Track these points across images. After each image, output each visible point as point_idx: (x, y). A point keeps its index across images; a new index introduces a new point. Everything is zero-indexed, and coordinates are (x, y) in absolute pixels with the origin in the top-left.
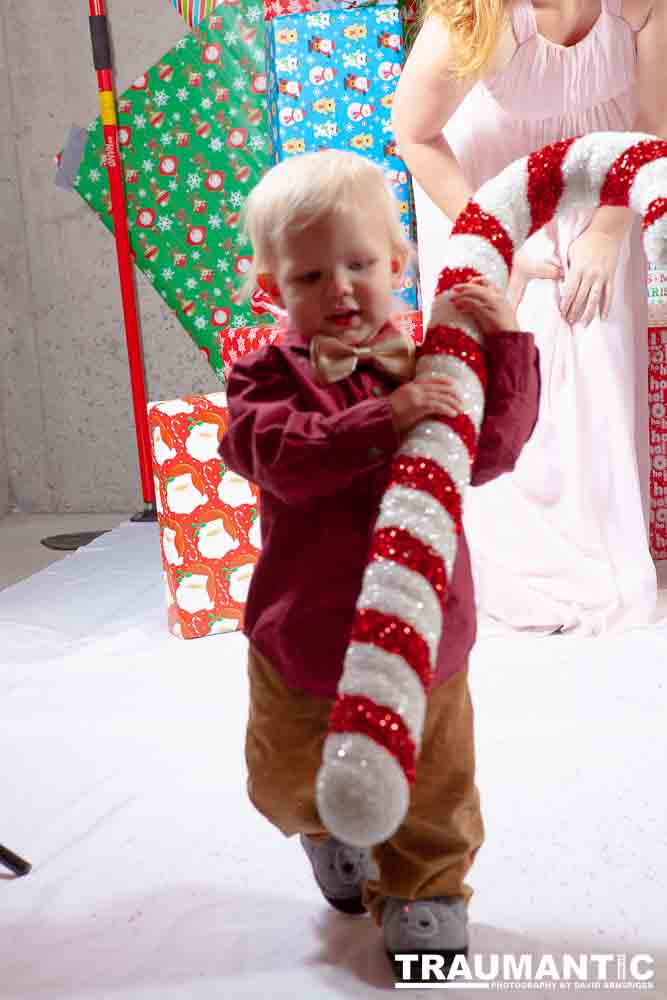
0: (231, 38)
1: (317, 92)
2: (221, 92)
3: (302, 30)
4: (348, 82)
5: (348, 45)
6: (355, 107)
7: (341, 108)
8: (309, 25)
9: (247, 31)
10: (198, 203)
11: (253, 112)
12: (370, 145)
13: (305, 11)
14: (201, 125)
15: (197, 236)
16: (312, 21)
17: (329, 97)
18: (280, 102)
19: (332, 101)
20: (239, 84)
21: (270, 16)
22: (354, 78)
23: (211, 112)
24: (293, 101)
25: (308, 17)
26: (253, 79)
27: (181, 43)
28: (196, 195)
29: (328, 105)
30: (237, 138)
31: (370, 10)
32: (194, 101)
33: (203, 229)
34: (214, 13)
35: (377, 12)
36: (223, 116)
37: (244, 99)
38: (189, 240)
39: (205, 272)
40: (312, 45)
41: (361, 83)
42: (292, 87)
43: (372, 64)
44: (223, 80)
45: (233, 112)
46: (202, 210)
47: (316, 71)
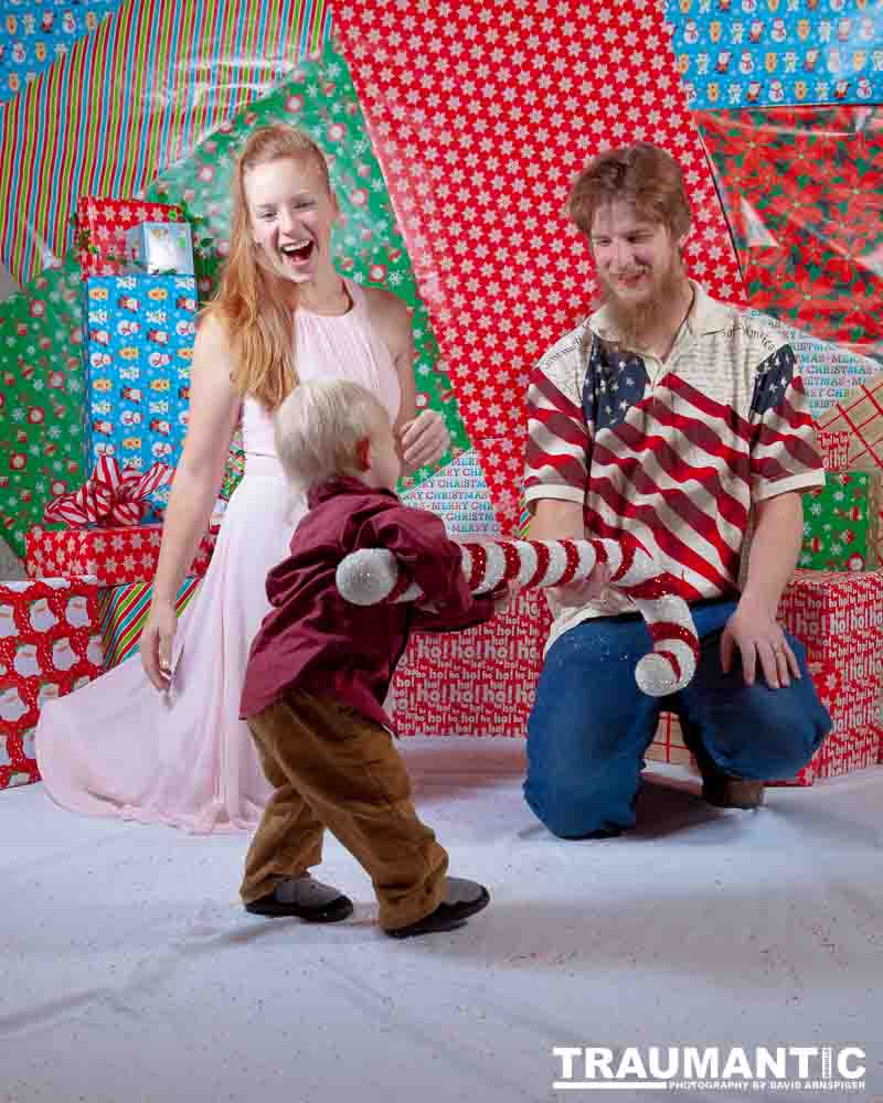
0: (55, 297)
1: (124, 342)
2: (45, 341)
3: (112, 289)
4: (150, 335)
5: (151, 305)
6: (155, 356)
7: (144, 357)
8: (118, 286)
9: (68, 292)
10: (21, 434)
11: (70, 360)
12: (168, 388)
13: (116, 274)
14: (27, 368)
15: (18, 461)
16: (121, 283)
17: (133, 346)
18: (91, 348)
19: (136, 350)
20: (60, 335)
21: (86, 277)
22: (155, 332)
23: (35, 357)
24: (103, 347)
25: (118, 279)
26: (72, 332)
27: (12, 299)
28: (19, 426)
29: (131, 353)
30: (57, 381)
31: (171, 277)
32: (20, 348)
33: (25, 456)
34: (42, 274)
35: (177, 280)
36: (45, 363)
37: (64, 348)
38: (12, 466)
39: (25, 493)
40: (121, 302)
41: (161, 336)
42: (102, 336)
43: (171, 321)
44: (47, 330)
45: (53, 358)
46: (24, 440)
47: (123, 324)
